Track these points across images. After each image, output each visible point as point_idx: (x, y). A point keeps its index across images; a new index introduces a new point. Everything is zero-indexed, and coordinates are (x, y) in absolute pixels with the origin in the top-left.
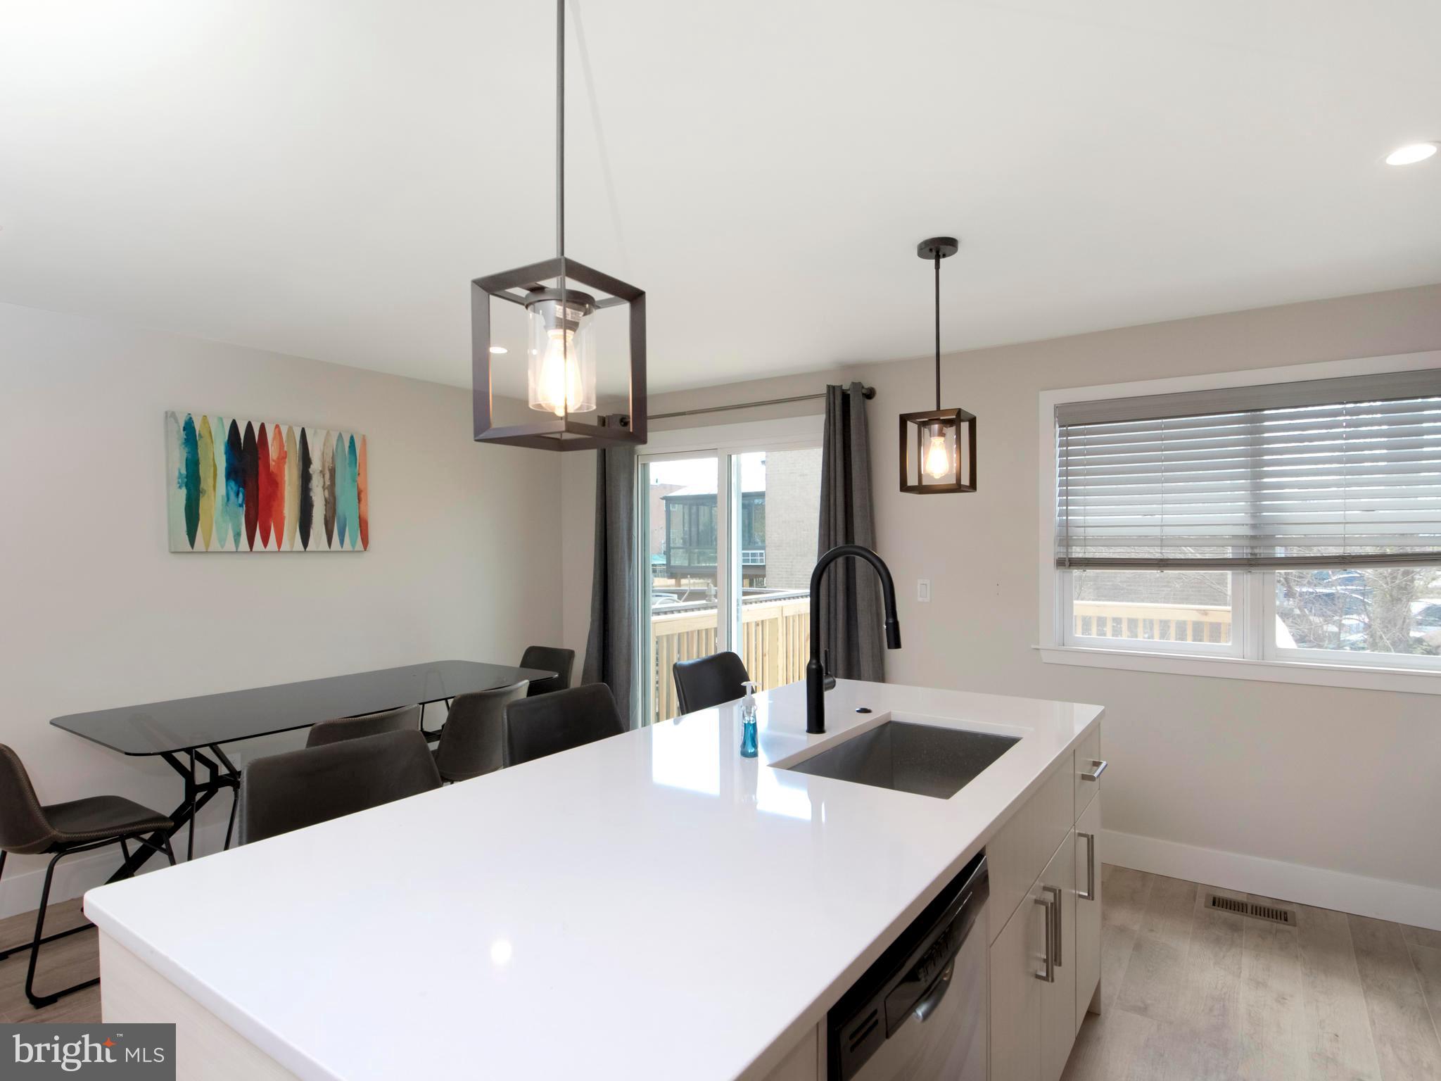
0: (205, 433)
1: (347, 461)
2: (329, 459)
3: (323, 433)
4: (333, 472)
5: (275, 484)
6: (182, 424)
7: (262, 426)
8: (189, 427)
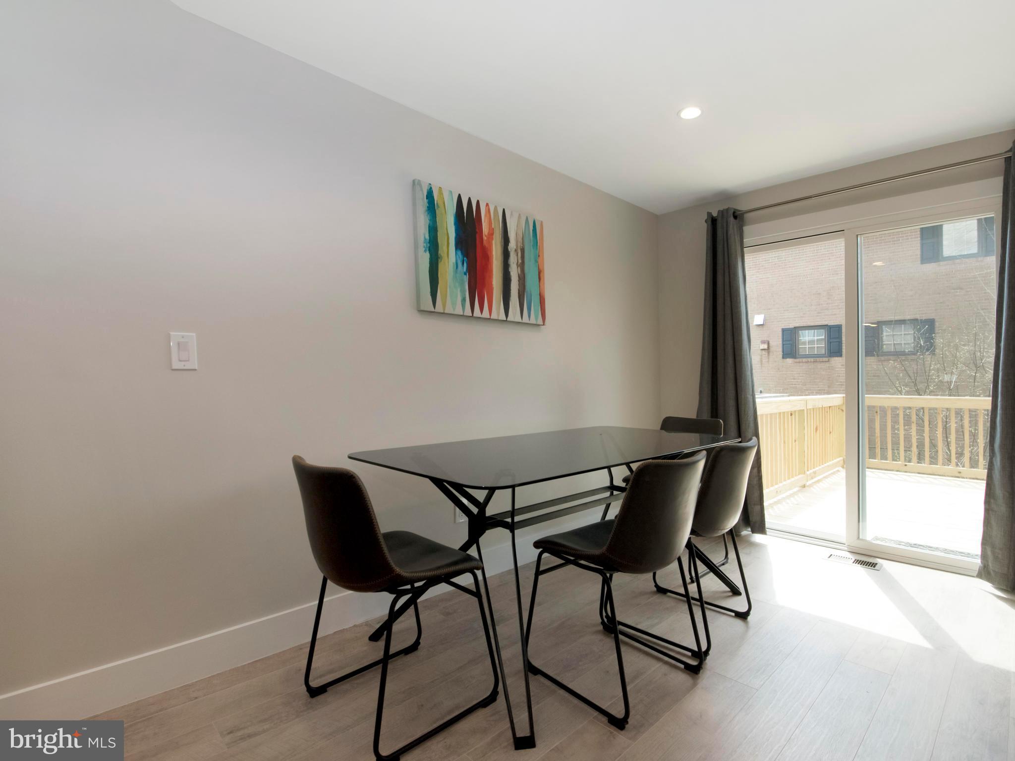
0: (441, 205)
1: (532, 244)
2: (520, 240)
3: (516, 215)
4: (523, 250)
5: (487, 258)
6: (425, 194)
7: (478, 202)
8: (430, 195)
